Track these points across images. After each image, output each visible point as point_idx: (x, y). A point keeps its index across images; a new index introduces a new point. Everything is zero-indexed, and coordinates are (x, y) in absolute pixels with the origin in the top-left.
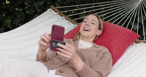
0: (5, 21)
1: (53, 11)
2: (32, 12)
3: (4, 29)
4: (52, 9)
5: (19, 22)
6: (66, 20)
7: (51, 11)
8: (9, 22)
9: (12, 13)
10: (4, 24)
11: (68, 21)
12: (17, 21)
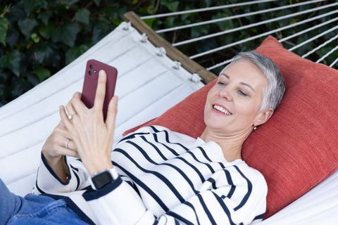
1: (131, 29)
4: (129, 24)
5: (31, 27)
6: (167, 58)
7: (128, 29)
8: (3, 27)
11: (175, 64)
12: (27, 25)
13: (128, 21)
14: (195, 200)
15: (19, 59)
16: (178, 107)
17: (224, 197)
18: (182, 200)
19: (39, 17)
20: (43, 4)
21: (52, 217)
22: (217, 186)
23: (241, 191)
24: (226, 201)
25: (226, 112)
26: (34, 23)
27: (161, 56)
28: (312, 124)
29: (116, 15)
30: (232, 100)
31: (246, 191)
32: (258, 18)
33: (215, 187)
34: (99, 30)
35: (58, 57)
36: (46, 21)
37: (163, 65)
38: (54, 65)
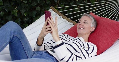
0: (13, 10)
1: (52, 11)
2: (35, 5)
3: (12, 17)
4: (52, 10)
5: (24, 12)
6: (63, 18)
8: (16, 12)
9: (20, 4)
10: (12, 13)
11: (65, 20)
12: (23, 11)
13: (51, 9)
14: (80, 51)
15: (20, 21)
16: (69, 30)
17: (87, 50)
18: (76, 51)
19: (26, 9)
20: (27, 5)
21: (43, 55)
22: (85, 47)
23: (91, 49)
24: (88, 51)
25: (82, 28)
26: (25, 10)
27: (61, 18)
28: (106, 33)
29: (47, 8)
30: (83, 25)
31: (92, 49)
32: (85, 8)
33: (84, 48)
34: (42, 13)
35: (30, 20)
36: (28, 10)
37: (62, 20)
38: (29, 22)
